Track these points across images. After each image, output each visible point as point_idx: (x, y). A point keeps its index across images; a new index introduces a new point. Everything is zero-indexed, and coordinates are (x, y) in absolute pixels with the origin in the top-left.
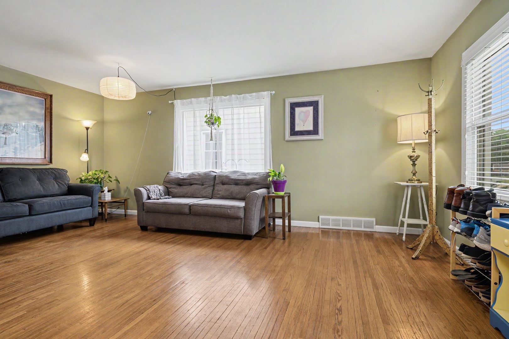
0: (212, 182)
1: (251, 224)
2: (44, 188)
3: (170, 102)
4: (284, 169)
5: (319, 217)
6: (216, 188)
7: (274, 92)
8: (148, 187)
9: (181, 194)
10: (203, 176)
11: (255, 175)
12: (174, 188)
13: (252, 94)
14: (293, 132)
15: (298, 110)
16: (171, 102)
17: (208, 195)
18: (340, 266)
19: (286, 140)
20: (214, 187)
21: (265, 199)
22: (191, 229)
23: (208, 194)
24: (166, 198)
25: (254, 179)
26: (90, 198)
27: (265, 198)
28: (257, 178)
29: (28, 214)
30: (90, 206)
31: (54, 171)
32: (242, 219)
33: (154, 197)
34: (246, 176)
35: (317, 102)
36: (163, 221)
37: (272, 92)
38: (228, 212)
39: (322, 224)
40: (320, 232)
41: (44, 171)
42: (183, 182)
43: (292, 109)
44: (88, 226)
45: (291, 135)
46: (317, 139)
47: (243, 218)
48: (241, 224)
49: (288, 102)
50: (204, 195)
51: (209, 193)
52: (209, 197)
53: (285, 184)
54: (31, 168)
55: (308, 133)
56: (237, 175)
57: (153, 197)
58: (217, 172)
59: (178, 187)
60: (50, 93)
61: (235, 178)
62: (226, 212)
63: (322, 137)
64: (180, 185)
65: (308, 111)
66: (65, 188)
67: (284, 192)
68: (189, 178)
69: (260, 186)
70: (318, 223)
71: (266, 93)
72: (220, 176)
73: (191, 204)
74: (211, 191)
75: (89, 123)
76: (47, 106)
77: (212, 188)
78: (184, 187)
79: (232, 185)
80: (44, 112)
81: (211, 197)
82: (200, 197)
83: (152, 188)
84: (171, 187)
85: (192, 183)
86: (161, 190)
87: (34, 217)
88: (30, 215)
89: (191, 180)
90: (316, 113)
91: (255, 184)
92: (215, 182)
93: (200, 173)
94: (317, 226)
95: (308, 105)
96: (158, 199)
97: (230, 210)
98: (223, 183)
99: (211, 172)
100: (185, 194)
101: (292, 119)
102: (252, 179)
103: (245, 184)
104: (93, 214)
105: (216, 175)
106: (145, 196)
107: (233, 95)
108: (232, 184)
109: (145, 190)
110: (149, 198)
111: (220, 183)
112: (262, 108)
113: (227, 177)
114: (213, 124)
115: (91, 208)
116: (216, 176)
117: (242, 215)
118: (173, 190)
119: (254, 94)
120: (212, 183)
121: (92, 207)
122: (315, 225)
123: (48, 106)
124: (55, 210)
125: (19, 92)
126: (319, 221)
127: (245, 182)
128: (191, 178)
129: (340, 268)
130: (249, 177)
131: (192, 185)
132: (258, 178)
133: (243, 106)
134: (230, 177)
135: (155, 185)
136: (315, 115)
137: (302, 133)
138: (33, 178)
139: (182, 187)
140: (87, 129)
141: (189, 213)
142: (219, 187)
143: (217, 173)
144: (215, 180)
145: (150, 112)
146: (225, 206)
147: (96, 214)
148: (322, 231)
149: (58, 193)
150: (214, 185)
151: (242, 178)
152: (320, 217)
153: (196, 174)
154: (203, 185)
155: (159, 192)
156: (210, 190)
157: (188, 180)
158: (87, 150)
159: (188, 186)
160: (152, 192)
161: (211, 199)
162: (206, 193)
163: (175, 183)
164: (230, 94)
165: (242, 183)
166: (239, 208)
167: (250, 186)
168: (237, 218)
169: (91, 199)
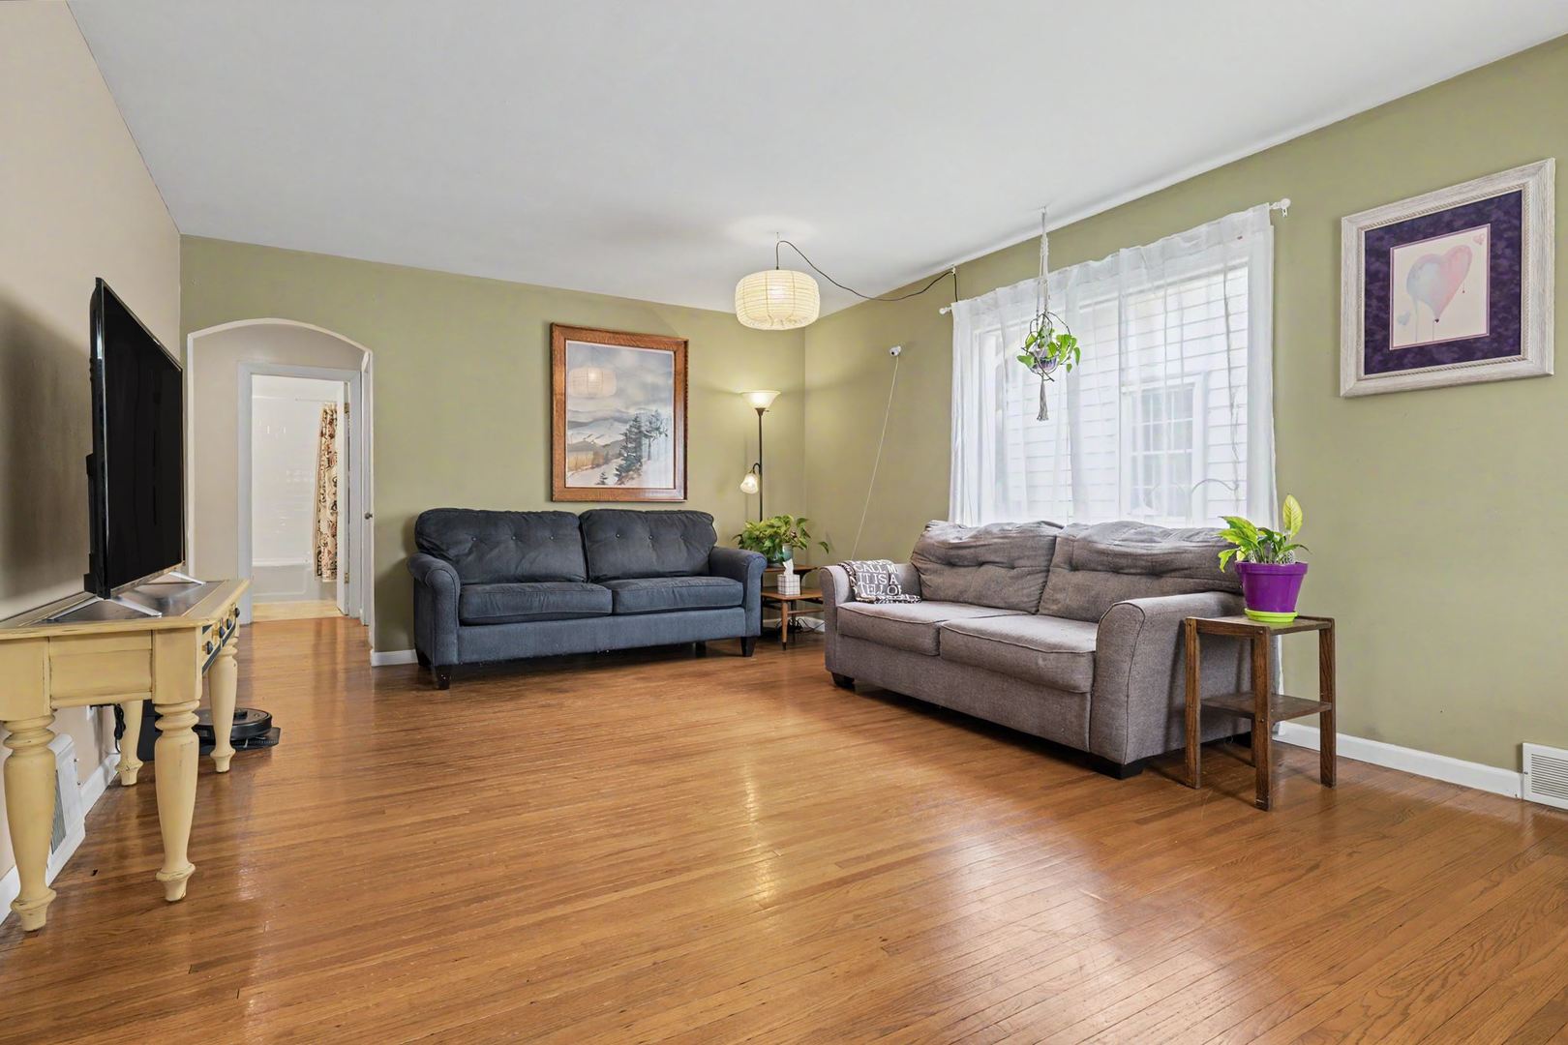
0: (1043, 558)
1: (1113, 719)
2: (658, 557)
3: (943, 311)
4: (1300, 519)
5: (1520, 749)
6: (1053, 579)
7: (1285, 203)
8: (856, 565)
9: (950, 593)
10: (1014, 538)
11: (1189, 538)
12: (935, 572)
13: (1194, 229)
14: (1380, 355)
15: (1403, 257)
16: (947, 309)
17: (1026, 602)
18: (1431, 999)
19: (1342, 393)
20: (1047, 577)
21: (1184, 631)
22: (942, 703)
23: (1026, 599)
24: (900, 601)
25: (1179, 552)
26: (739, 586)
27: (1188, 629)
28: (1185, 552)
29: (610, 611)
30: (739, 606)
31: (684, 518)
32: (1086, 699)
33: (866, 596)
34: (1155, 542)
35: (1512, 200)
36: (874, 667)
37: (1275, 206)
38: (1037, 664)
39: (1539, 785)
40: (1529, 823)
41: (665, 517)
42: (958, 556)
43: (1373, 259)
44: (739, 656)
45: (1369, 369)
46: (1513, 376)
47: (1089, 696)
48: (1080, 716)
49: (1355, 229)
50: (1014, 600)
51: (1029, 596)
52: (1029, 610)
53: (1302, 578)
54: (644, 510)
55: (1463, 350)
56: (1124, 536)
57: (864, 595)
58: (1064, 524)
59: (947, 571)
60: (682, 335)
61: (1111, 547)
62: (1034, 667)
63: (1542, 358)
64: (951, 563)
65: (1465, 251)
66: (700, 558)
67: (1295, 614)
68: (974, 544)
69: (1197, 580)
70: (1516, 775)
71: (1250, 214)
72: (1067, 540)
73: (942, 624)
74: (1035, 590)
75: (762, 398)
76: (678, 367)
77: (1040, 579)
78: (962, 570)
79: (1100, 571)
80: (671, 381)
81: (1034, 610)
82: (1000, 605)
83: (865, 568)
84: (926, 570)
85: (983, 559)
86: (893, 576)
87: (621, 619)
88: (614, 614)
89: (977, 550)
90: (1508, 252)
91: (1177, 574)
92: (1051, 561)
93: (1007, 528)
94: (1513, 791)
95: (1457, 224)
96: (871, 602)
97: (1044, 660)
98: (1074, 562)
99: (1043, 525)
100: (961, 592)
101: (1374, 302)
102: (1171, 553)
103: (1144, 571)
104: (747, 626)
105: (1056, 537)
106: (842, 591)
107: (1122, 250)
108: (1100, 568)
109: (844, 571)
110: (852, 597)
111: (1065, 563)
112: (1239, 280)
113: (1087, 542)
114: (1044, 363)
115: (743, 610)
116: (1058, 539)
117: (1082, 679)
118: (931, 577)
119: (1203, 228)
120: (1042, 562)
121: (745, 608)
122: (1501, 781)
123: (680, 366)
124: (664, 608)
125: (625, 346)
126: (1520, 769)
127: (1143, 563)
128: (978, 543)
129: (1419, 1002)
130: (1163, 546)
131: (981, 564)
132: (1191, 552)
133: (1162, 282)
134: (1096, 545)
135: (881, 562)
136: (1500, 261)
137: (1424, 356)
138: (641, 532)
139: (955, 570)
140: (760, 411)
141: (934, 653)
142: (1061, 577)
143: (1061, 528)
144: (1053, 555)
145: (897, 350)
146: (1032, 641)
147: (755, 629)
148: (1538, 822)
149: (687, 568)
150: (1048, 571)
151: (1138, 548)
152: (1529, 749)
153: (995, 530)
154: (1013, 568)
155: (886, 582)
156: (1032, 585)
157: (972, 550)
158: (760, 466)
159: (970, 568)
160: (864, 580)
161: (1033, 614)
162: (1020, 593)
163: (940, 559)
164: (1115, 250)
165: (1135, 567)
166: (1074, 654)
167: (1163, 580)
168: (1068, 690)
169: (742, 588)
